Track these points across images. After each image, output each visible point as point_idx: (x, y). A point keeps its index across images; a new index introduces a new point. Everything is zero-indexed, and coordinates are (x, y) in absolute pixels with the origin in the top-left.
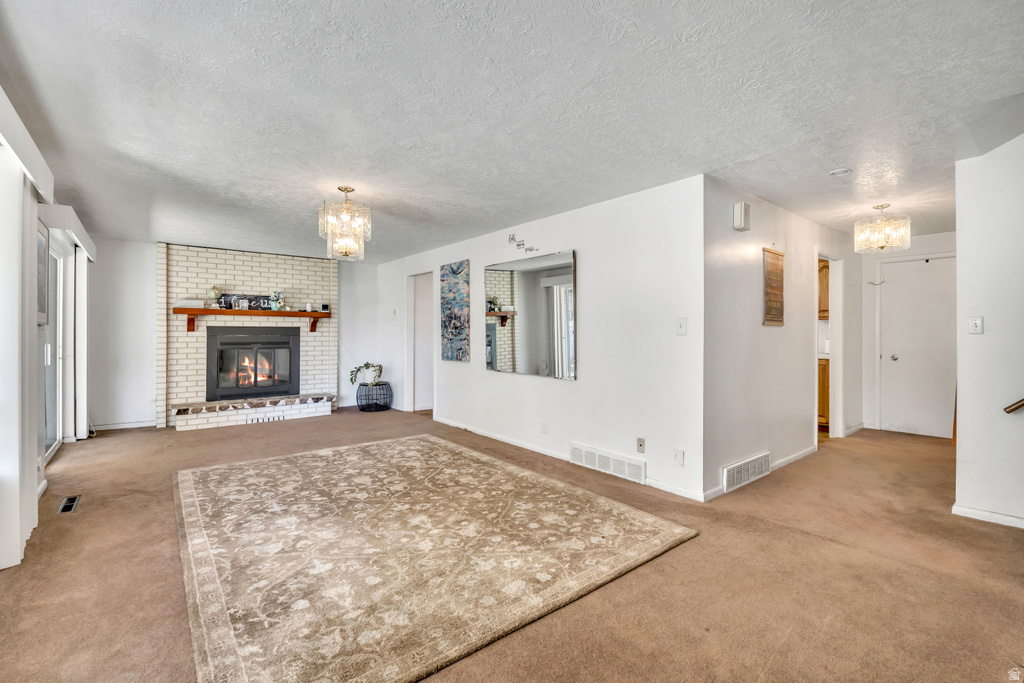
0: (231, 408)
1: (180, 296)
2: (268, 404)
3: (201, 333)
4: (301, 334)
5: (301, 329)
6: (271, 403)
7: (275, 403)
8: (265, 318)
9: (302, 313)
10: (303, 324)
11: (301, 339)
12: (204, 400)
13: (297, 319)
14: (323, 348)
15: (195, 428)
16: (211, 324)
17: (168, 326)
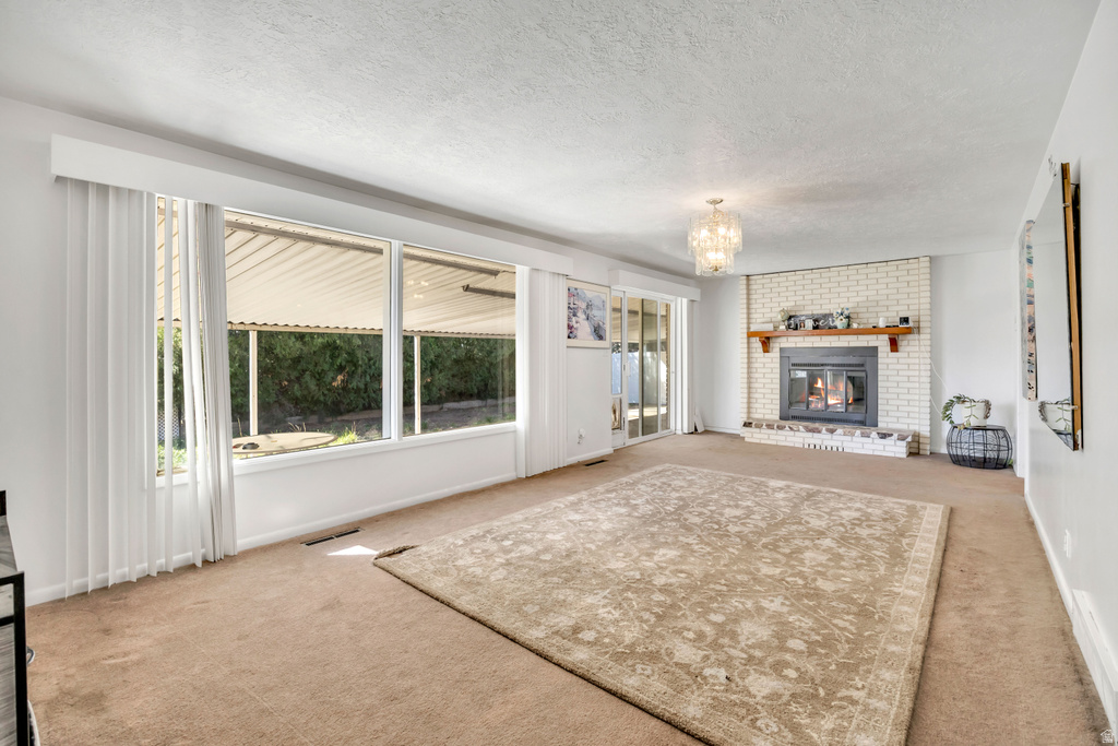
0: (787, 428)
1: (758, 321)
2: (824, 431)
3: (775, 354)
4: (879, 355)
5: (879, 349)
6: (827, 430)
7: (832, 431)
8: (836, 338)
9: (875, 330)
10: (882, 342)
11: (880, 360)
12: (777, 418)
13: (874, 337)
14: (910, 373)
15: (758, 441)
16: (783, 345)
17: (749, 348)
